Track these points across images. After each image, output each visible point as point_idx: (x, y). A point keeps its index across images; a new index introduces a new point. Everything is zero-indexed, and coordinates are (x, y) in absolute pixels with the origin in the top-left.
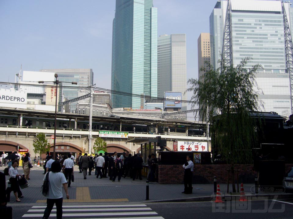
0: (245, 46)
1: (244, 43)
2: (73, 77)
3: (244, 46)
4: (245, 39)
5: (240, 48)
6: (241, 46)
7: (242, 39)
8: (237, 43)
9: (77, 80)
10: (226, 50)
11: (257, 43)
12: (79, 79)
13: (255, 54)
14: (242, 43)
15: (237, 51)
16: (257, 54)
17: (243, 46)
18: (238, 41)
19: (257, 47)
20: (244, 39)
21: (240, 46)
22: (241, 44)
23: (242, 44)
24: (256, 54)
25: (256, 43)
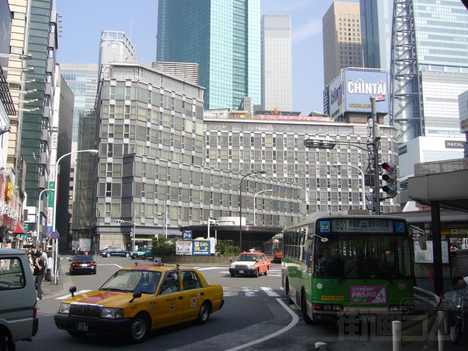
0: (438, 20)
1: (435, 13)
2: (75, 79)
3: (436, 20)
4: (437, 6)
5: (429, 22)
6: (430, 19)
7: (432, 5)
8: (422, 11)
9: (82, 86)
10: (400, 24)
11: (461, 15)
12: (87, 84)
13: (457, 35)
14: (432, 12)
15: (423, 29)
16: (462, 36)
17: (433, 20)
18: (424, 8)
19: (461, 22)
20: (434, 5)
21: (428, 19)
22: (429, 15)
23: (433, 16)
24: (460, 36)
25: (458, 14)
